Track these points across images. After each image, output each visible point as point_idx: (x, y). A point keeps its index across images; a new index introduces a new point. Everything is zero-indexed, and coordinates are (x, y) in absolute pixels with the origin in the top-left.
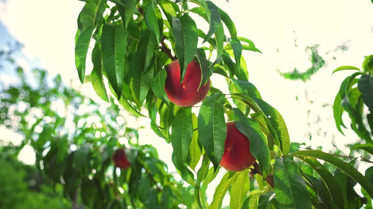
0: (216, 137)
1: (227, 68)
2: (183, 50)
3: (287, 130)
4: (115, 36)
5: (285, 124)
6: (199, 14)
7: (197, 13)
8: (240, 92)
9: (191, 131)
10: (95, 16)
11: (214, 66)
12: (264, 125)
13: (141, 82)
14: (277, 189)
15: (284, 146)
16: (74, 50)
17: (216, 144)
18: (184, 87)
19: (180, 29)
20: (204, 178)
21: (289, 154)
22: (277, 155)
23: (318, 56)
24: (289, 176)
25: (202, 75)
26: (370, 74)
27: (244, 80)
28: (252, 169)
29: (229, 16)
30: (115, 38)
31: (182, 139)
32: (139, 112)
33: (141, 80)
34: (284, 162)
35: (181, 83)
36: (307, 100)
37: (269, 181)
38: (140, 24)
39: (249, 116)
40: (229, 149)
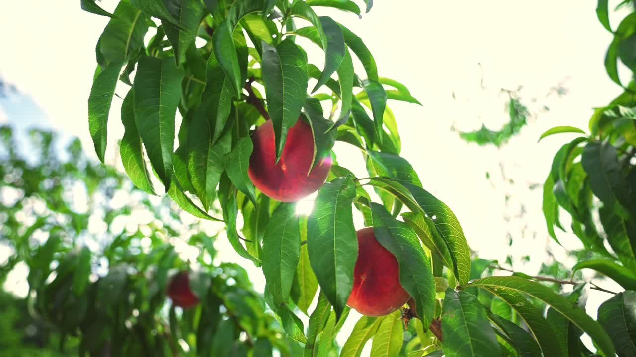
0: (340, 258)
1: (362, 133)
2: (281, 104)
3: (465, 241)
4: (162, 77)
5: (460, 229)
6: (310, 38)
7: (307, 36)
8: (383, 175)
9: (297, 245)
10: (129, 40)
11: (337, 130)
12: (425, 232)
13: (208, 159)
14: (448, 349)
15: (460, 268)
16: (87, 103)
17: (340, 272)
18: (284, 168)
19: (275, 65)
20: (323, 327)
21: (469, 282)
22: (448, 285)
23: (519, 105)
24: (469, 323)
25: (315, 147)
26: (601, 140)
27: (391, 153)
28: (407, 309)
29: (363, 41)
30: (161, 81)
31: (282, 260)
32: (205, 211)
33: (208, 156)
34: (460, 298)
35: (278, 161)
36: (504, 178)
37: (436, 330)
38: (207, 56)
39: (400, 218)
40: (363, 278)
